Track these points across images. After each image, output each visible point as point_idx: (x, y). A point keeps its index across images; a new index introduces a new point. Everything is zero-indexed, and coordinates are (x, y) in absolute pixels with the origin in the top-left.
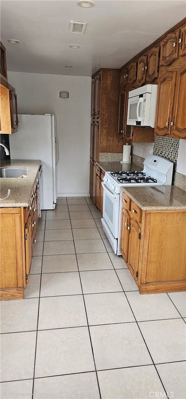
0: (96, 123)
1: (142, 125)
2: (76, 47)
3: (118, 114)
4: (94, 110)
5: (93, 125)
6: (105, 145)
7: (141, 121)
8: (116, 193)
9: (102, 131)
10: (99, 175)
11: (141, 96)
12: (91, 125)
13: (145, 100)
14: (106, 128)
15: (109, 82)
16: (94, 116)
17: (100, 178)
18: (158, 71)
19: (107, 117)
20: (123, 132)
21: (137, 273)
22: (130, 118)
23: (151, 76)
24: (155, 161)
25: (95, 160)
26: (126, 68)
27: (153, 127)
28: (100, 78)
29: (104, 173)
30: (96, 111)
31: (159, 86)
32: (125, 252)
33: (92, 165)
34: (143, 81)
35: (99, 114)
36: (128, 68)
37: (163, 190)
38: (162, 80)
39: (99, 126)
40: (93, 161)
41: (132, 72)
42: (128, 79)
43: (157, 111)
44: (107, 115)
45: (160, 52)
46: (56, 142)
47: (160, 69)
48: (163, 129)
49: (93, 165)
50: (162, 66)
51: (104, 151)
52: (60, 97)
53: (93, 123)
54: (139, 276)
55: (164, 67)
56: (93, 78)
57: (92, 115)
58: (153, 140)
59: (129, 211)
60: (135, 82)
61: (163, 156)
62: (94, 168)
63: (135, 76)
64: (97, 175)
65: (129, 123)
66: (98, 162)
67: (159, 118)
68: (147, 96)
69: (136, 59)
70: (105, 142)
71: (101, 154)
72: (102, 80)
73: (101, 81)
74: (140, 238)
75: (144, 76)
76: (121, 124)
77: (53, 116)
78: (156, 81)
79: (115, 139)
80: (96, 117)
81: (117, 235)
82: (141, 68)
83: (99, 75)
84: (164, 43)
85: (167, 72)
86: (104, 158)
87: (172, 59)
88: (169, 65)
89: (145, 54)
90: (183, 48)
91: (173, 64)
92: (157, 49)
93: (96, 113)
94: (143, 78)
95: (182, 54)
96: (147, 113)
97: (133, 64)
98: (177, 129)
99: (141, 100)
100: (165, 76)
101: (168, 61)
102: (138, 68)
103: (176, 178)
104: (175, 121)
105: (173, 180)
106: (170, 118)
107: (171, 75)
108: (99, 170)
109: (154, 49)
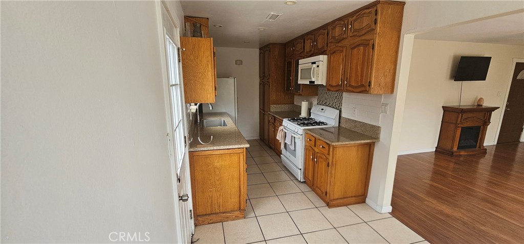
0: (266, 82)
2: (263, 29)
3: (285, 76)
5: (262, 84)
6: (275, 99)
7: (314, 81)
8: (299, 134)
10: (273, 121)
11: (313, 63)
12: (260, 84)
13: (318, 66)
15: (277, 52)
16: (264, 77)
17: (274, 124)
18: (327, 46)
19: (275, 78)
20: (291, 89)
21: (326, 193)
22: (301, 79)
23: (320, 49)
24: (322, 109)
25: (266, 110)
26: (292, 43)
27: (325, 84)
28: (270, 50)
29: (281, 121)
31: (329, 56)
32: (310, 178)
33: (262, 114)
34: (312, 52)
35: (270, 76)
36: (294, 43)
37: (333, 130)
38: (331, 52)
39: (269, 85)
40: (264, 111)
41: (299, 46)
42: (295, 50)
45: (328, 33)
47: (329, 45)
48: (335, 86)
49: (264, 114)
50: (331, 42)
51: (275, 104)
52: (236, 64)
53: (261, 82)
54: (328, 195)
55: (333, 43)
56: (261, 49)
57: (260, 76)
58: (316, 94)
59: (313, 148)
60: (303, 53)
61: (327, 106)
62: (266, 116)
64: (269, 122)
65: (300, 82)
66: (270, 112)
67: (331, 79)
68: (320, 64)
69: (303, 37)
70: (275, 96)
71: (273, 106)
73: (271, 52)
74: (328, 166)
75: (313, 49)
76: (289, 83)
77: (236, 79)
78: (325, 52)
79: (282, 93)
80: (266, 78)
81: (301, 165)
82: (309, 44)
83: (268, 47)
84: (332, 27)
85: (337, 47)
86: (274, 108)
87: (342, 39)
88: (338, 42)
89: (313, 34)
90: (352, 31)
91: (342, 42)
92: (326, 31)
93: (266, 75)
94: (311, 50)
95: (351, 35)
96: (320, 75)
97: (300, 40)
98: (350, 86)
99: (314, 66)
100: (335, 49)
101: (338, 39)
102: (306, 43)
103: (342, 121)
104: (348, 81)
105: (339, 123)
106: (343, 79)
107: (341, 49)
108: (273, 118)
109: (322, 31)
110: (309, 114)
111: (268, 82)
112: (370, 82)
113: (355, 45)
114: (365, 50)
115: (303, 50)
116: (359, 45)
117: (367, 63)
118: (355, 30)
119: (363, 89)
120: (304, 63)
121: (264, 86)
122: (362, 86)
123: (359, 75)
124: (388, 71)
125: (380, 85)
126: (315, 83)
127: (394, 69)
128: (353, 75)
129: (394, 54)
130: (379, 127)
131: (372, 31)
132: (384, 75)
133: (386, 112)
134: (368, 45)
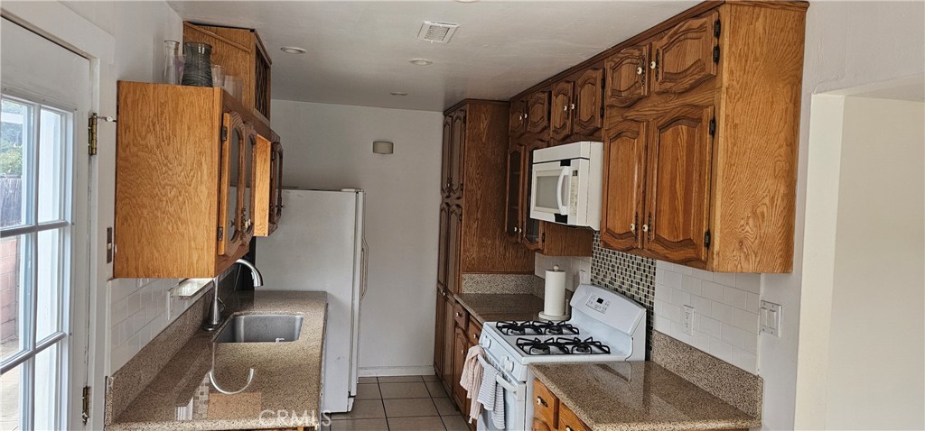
0: (454, 207)
1: (570, 222)
2: (425, 63)
3: (505, 191)
4: (450, 180)
5: (446, 211)
6: (474, 256)
7: (566, 216)
8: (515, 379)
9: (468, 226)
10: (463, 325)
11: (566, 163)
12: (441, 210)
13: (576, 173)
14: (477, 219)
15: (484, 125)
16: (449, 192)
17: (465, 333)
18: (602, 116)
19: (479, 197)
20: (518, 230)
22: (537, 205)
23: (585, 124)
24: (600, 301)
25: (451, 287)
26: (523, 101)
27: (596, 227)
28: (465, 117)
29: (480, 326)
30: (455, 181)
31: (606, 145)
33: (441, 299)
34: (567, 131)
35: (462, 190)
36: (527, 102)
37: (627, 372)
38: (612, 133)
39: (461, 215)
40: (446, 290)
41: (539, 111)
42: (528, 122)
43: (606, 196)
44: (479, 192)
45: (604, 80)
46: (363, 250)
47: (607, 113)
48: (621, 236)
49: (446, 299)
50: (611, 106)
51: (471, 269)
52: (374, 152)
53: (444, 205)
55: (615, 109)
56: (446, 113)
57: (442, 189)
58: (589, 253)
59: (552, 429)
60: (546, 131)
61: (616, 290)
62: (450, 308)
63: (546, 118)
64: (456, 324)
65: (534, 214)
66: (458, 294)
67: (611, 212)
68: (581, 166)
69: (547, 87)
70: (476, 249)
71: (465, 276)
72: (470, 122)
73: (467, 123)
75: (569, 123)
76: (514, 214)
77: (361, 194)
78: (596, 134)
79: (497, 241)
80: (454, 196)
82: (560, 106)
83: (462, 110)
84: (613, 64)
85: (625, 119)
86: (472, 284)
87: (635, 97)
88: (629, 107)
89: (568, 79)
90: (660, 78)
91: (638, 108)
92: (599, 74)
93: (454, 188)
94: (565, 124)
95: (657, 90)
96: (581, 200)
97: (542, 95)
98: (658, 240)
99: (567, 170)
100: (620, 127)
101: (626, 98)
102: (553, 104)
103: (655, 344)
104: (653, 223)
105: (648, 347)
106: (640, 215)
107: (634, 126)
108: (464, 314)
109: (590, 73)
110: (568, 311)
111: (458, 206)
112: (708, 234)
113: (667, 118)
114: (691, 136)
115: (545, 123)
116: (675, 121)
117: (699, 175)
118: (670, 77)
119: (690, 253)
120: (544, 160)
121: (449, 218)
122: (688, 243)
123: (681, 208)
124: (767, 201)
125: (741, 242)
126: (569, 223)
127: (785, 195)
128: (665, 207)
129: (783, 151)
130: (756, 378)
131: (709, 81)
132: (754, 213)
133: (773, 331)
134: (699, 120)
